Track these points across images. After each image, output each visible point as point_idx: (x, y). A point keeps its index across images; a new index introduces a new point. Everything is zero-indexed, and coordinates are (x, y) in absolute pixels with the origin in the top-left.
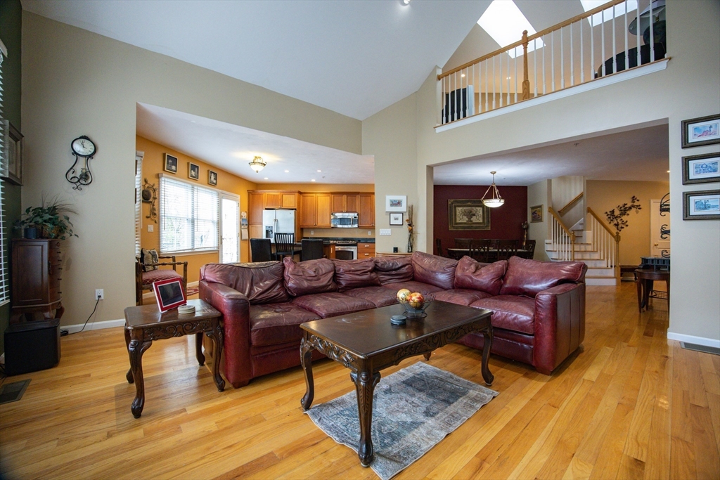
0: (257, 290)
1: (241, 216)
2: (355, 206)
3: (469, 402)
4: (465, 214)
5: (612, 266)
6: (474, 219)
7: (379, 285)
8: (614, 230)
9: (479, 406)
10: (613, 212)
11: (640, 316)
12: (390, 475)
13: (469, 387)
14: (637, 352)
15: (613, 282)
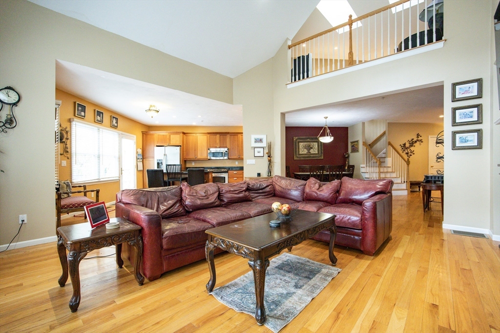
0: (163, 208)
1: (137, 152)
2: (226, 143)
3: (323, 277)
4: (305, 147)
5: (404, 182)
6: (312, 151)
7: (251, 201)
8: (406, 157)
9: (330, 279)
10: (405, 144)
11: (424, 214)
12: (279, 328)
13: (321, 267)
14: (425, 237)
15: (405, 193)
